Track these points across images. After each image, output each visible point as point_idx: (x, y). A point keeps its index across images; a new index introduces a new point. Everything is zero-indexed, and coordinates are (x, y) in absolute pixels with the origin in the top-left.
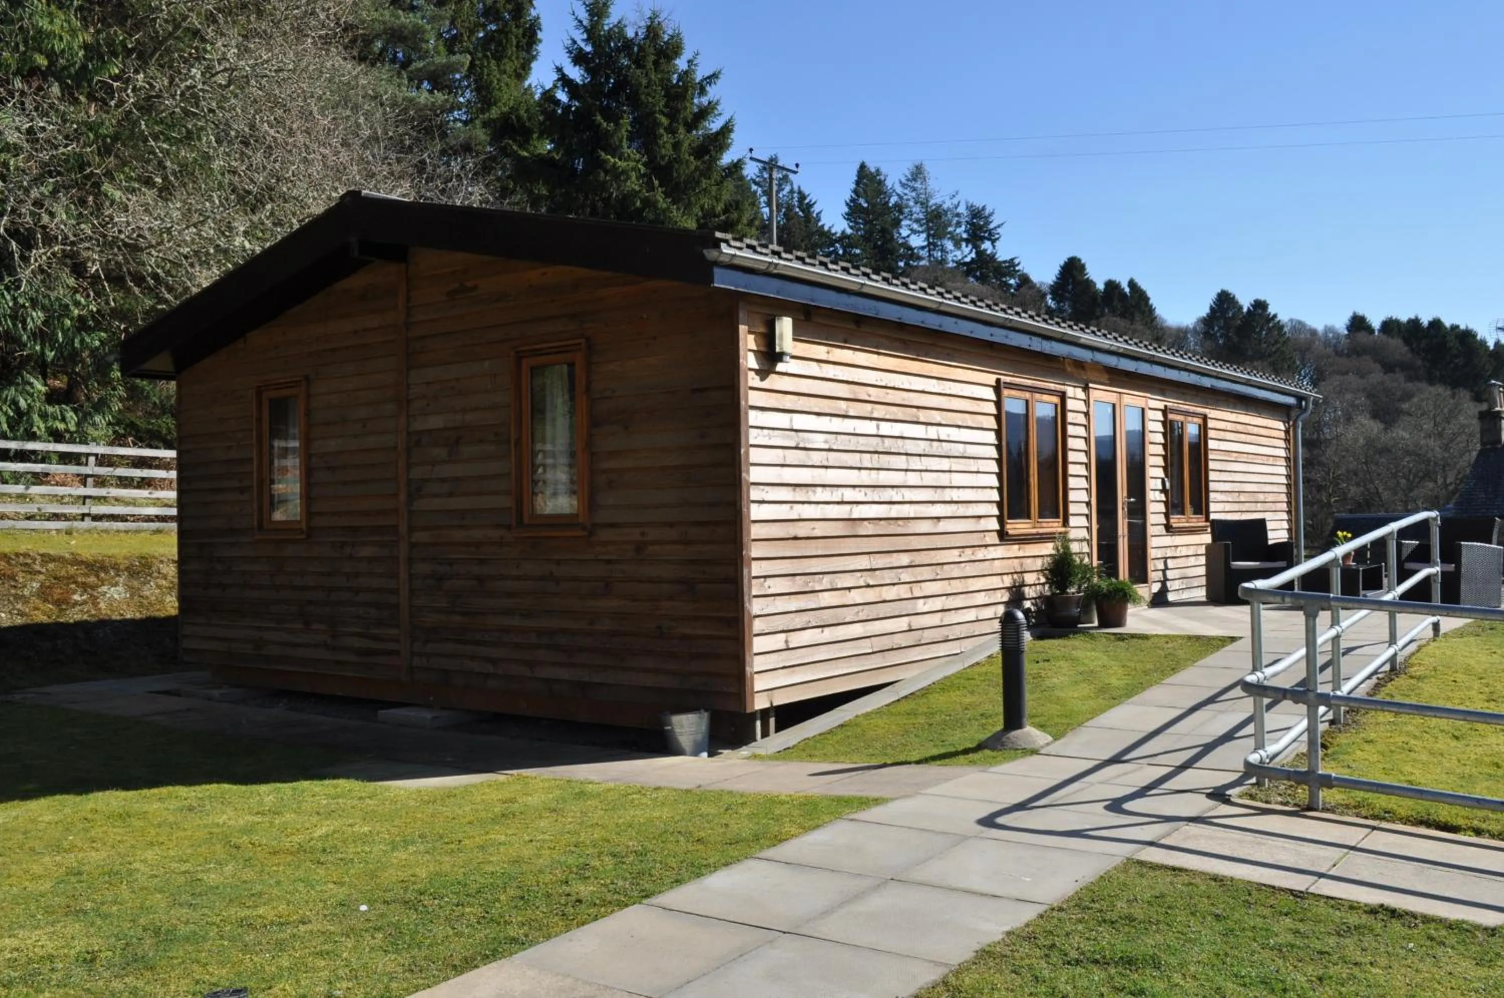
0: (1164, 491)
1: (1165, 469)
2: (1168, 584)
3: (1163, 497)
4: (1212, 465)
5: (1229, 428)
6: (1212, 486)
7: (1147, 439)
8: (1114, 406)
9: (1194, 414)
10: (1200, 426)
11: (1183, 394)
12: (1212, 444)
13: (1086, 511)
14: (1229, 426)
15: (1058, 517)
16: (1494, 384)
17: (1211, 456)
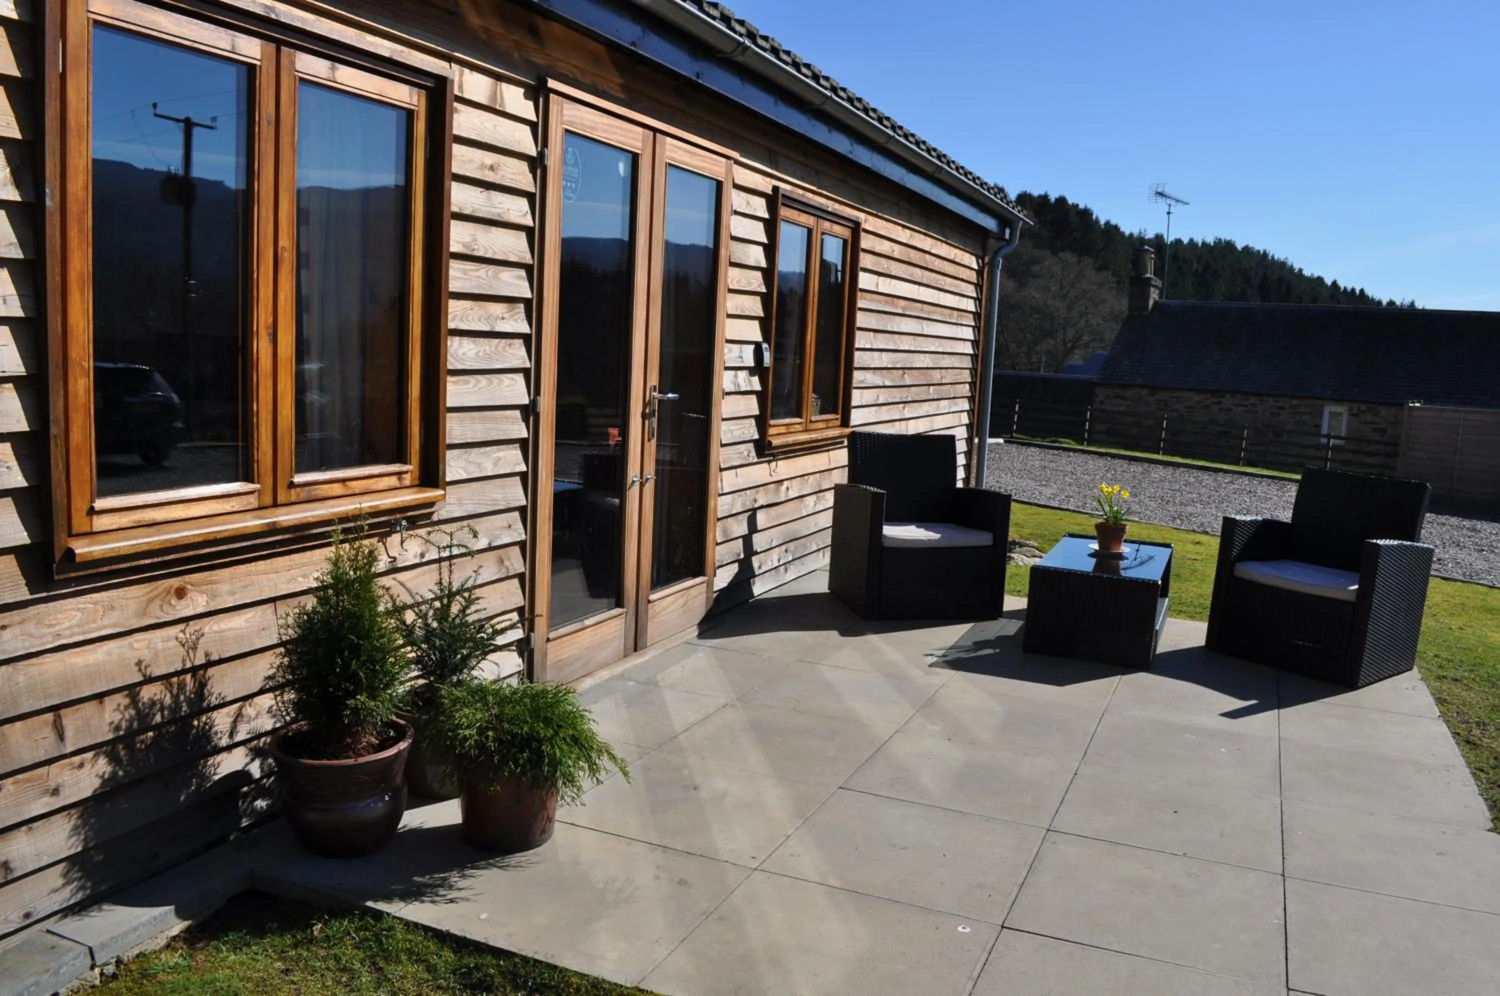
0: (757, 369)
1: (764, 323)
2: (756, 561)
3: (756, 384)
4: (861, 319)
5: (896, 255)
6: (859, 358)
7: (723, 252)
8: (635, 158)
9: (836, 218)
10: (845, 242)
11: (818, 172)
12: (865, 281)
13: (522, 432)
14: (897, 251)
15: (401, 458)
16: (1148, 250)
17: (861, 304)
